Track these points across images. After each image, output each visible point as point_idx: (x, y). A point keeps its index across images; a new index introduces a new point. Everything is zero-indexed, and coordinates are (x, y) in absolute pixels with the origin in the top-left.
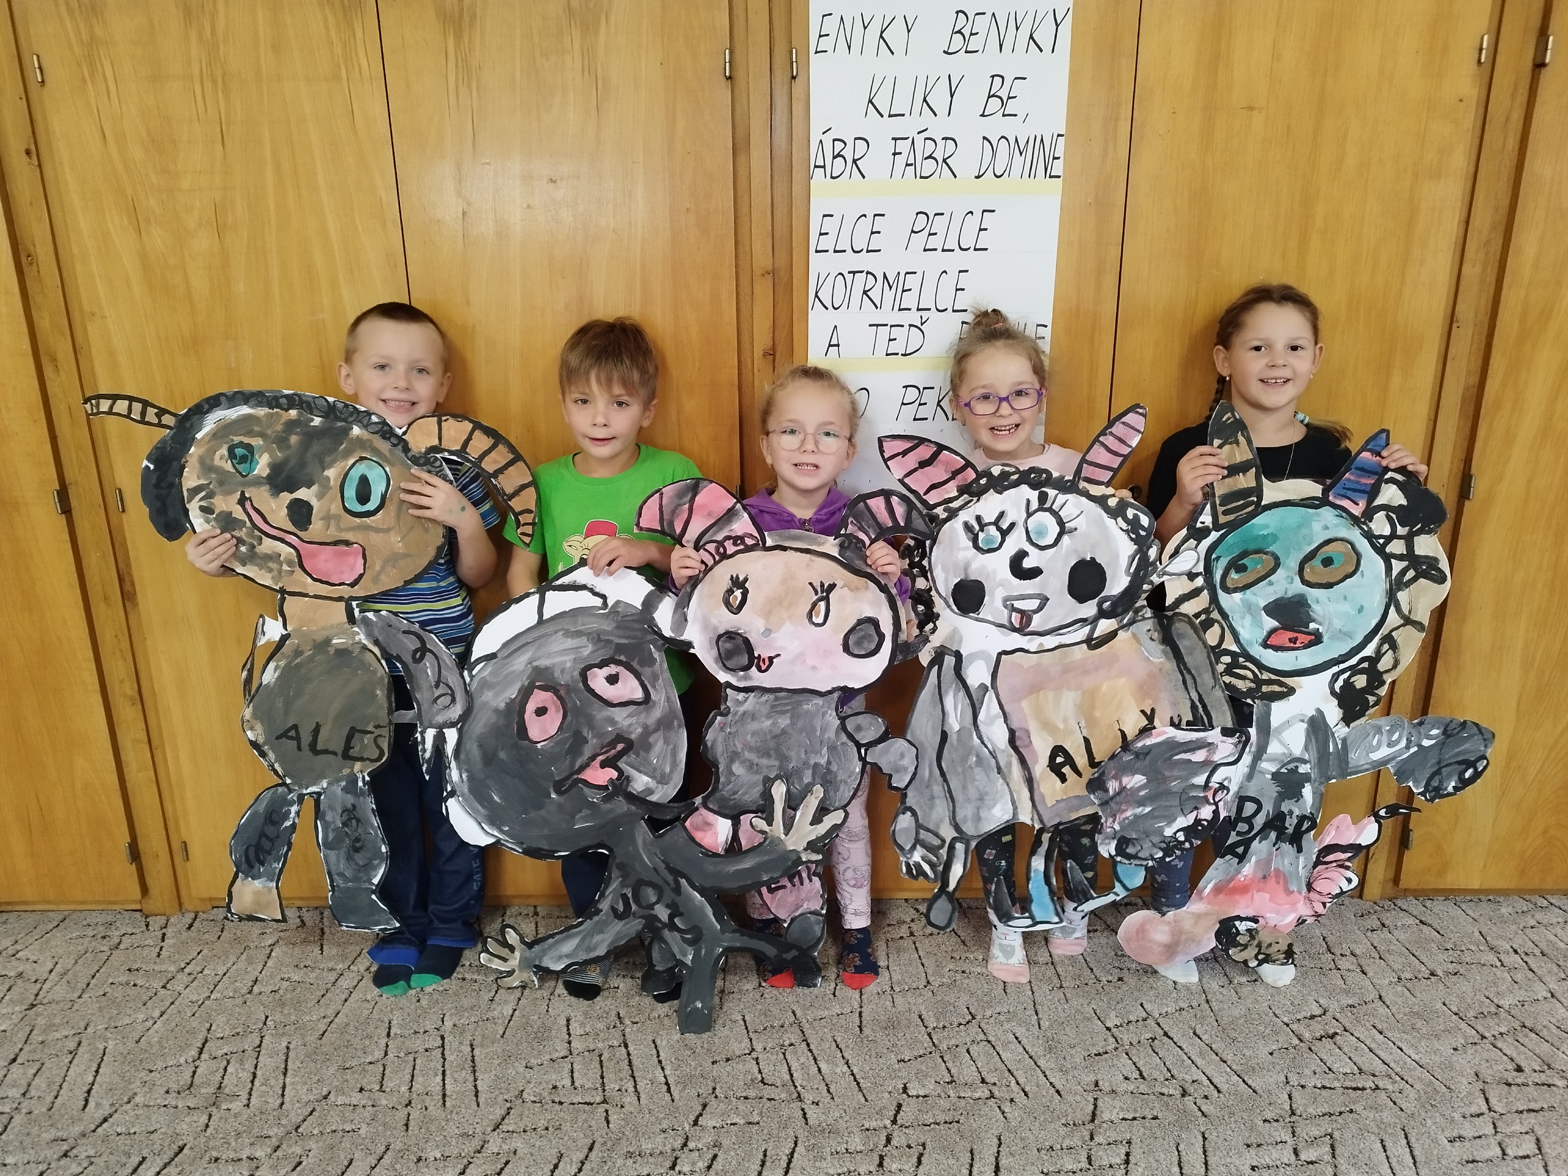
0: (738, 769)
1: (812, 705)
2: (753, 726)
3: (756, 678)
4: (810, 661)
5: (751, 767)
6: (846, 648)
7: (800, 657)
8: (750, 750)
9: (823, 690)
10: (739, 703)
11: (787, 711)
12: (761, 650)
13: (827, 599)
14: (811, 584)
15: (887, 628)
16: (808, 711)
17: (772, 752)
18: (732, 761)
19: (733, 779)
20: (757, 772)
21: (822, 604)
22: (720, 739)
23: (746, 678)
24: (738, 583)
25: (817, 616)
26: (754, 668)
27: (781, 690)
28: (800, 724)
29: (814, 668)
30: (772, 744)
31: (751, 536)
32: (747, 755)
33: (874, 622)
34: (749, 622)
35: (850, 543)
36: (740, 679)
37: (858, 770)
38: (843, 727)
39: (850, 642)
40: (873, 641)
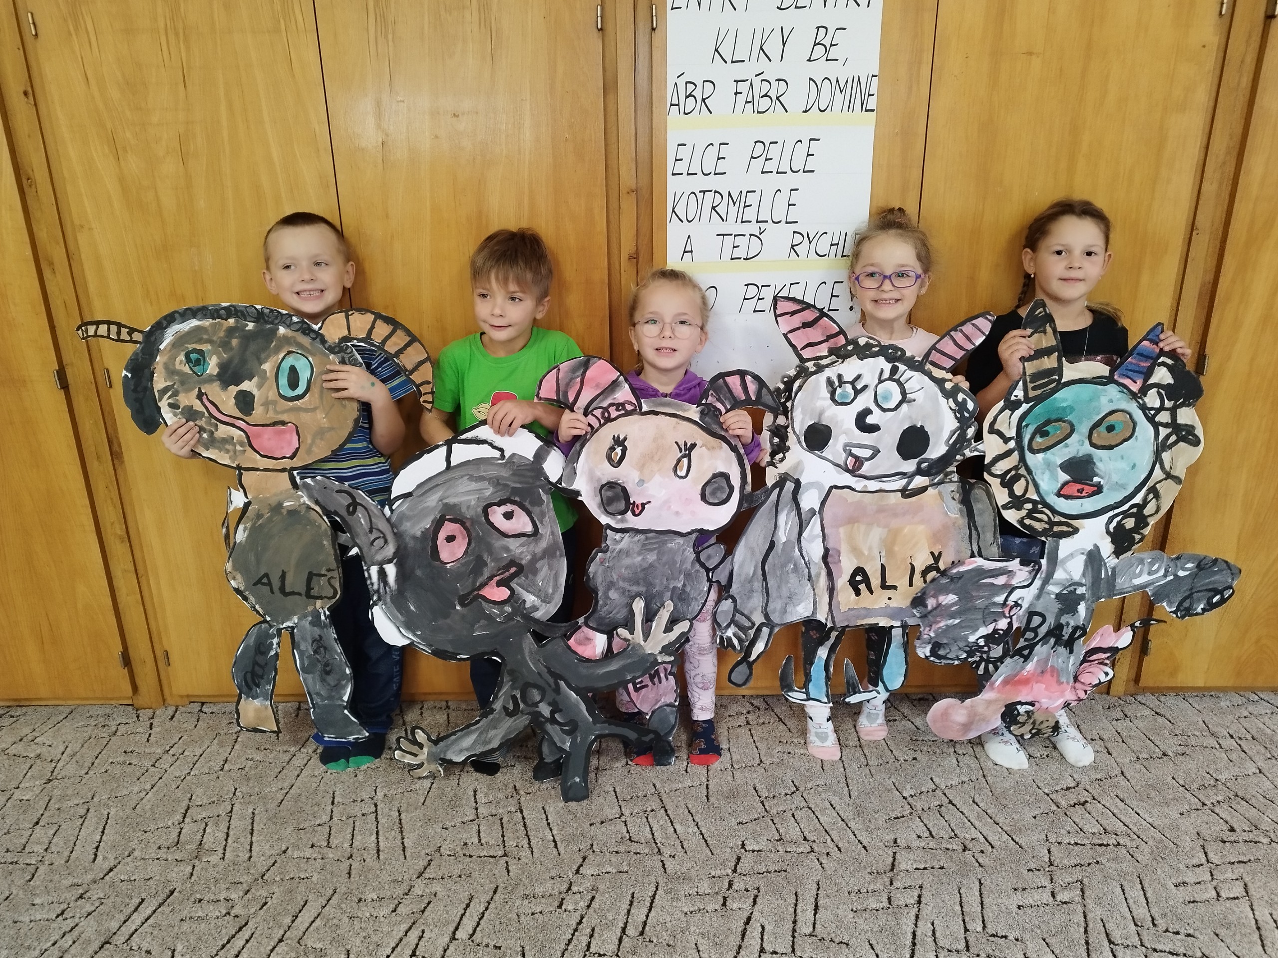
0: (613, 594)
1: (674, 544)
2: (627, 561)
3: (631, 521)
4: (674, 507)
5: (624, 592)
6: (703, 497)
7: (666, 503)
8: (624, 580)
9: (684, 532)
10: (617, 542)
11: (655, 549)
12: (636, 498)
13: (689, 456)
14: (676, 443)
15: (736, 481)
16: (671, 549)
17: (641, 581)
18: (608, 588)
19: (609, 602)
21: (685, 460)
22: (600, 571)
23: (622, 521)
24: (619, 442)
25: (681, 470)
26: (629, 513)
27: (651, 531)
28: (664, 559)
29: (677, 513)
30: (641, 575)
31: (631, 403)
32: (621, 584)
33: (725, 476)
34: (626, 474)
35: (709, 410)
36: (618, 522)
37: (706, 589)
38: (698, 559)
39: (708, 491)
40: (724, 492)
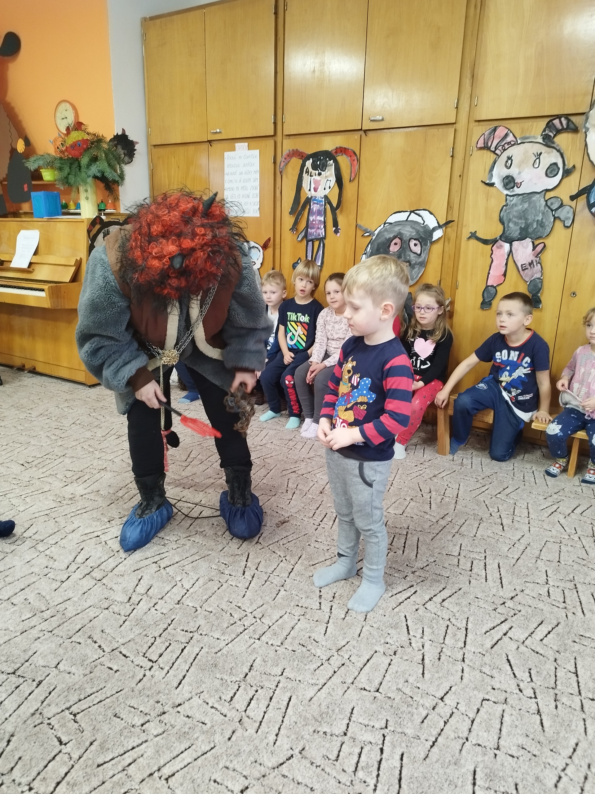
0: (511, 225)
1: (535, 198)
2: (516, 209)
3: (517, 191)
4: (534, 181)
5: (516, 224)
6: (547, 175)
7: (531, 180)
8: (515, 217)
9: (539, 191)
10: (511, 201)
11: (527, 201)
12: (518, 180)
13: (539, 158)
14: (533, 154)
15: (560, 165)
16: (534, 200)
17: (523, 218)
18: (509, 222)
20: (518, 225)
21: (538, 160)
22: (505, 215)
23: (513, 191)
24: (509, 158)
25: (536, 165)
26: (515, 187)
27: (525, 194)
28: (532, 205)
29: (536, 184)
30: (522, 214)
31: (513, 141)
32: (514, 219)
33: (555, 164)
34: (513, 171)
35: (546, 137)
36: (511, 192)
37: (552, 220)
38: (546, 205)
39: (548, 172)
40: (556, 171)
